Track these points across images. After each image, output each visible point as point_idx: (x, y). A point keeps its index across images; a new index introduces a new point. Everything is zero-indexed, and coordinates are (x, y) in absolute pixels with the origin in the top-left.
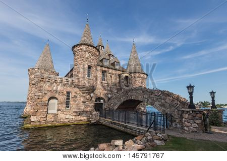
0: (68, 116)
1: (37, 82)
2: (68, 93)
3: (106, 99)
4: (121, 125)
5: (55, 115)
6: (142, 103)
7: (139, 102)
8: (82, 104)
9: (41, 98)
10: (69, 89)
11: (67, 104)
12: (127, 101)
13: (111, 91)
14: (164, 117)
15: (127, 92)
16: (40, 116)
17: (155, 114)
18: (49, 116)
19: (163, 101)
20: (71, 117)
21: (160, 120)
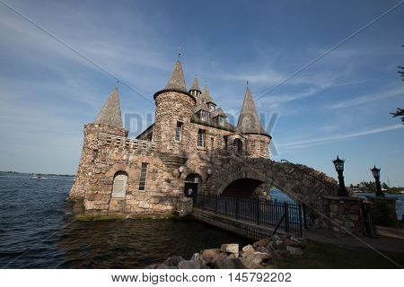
0: (142, 204)
1: (101, 147)
2: (145, 165)
3: (204, 177)
4: (230, 222)
5: (122, 202)
6: (263, 185)
7: (259, 183)
8: (165, 183)
9: (103, 172)
10: (146, 159)
11: (141, 184)
12: (239, 180)
13: (211, 163)
14: (300, 209)
15: (238, 166)
16: (100, 202)
17: (286, 205)
18: (114, 202)
19: (297, 182)
20: (147, 205)
21: (293, 214)
